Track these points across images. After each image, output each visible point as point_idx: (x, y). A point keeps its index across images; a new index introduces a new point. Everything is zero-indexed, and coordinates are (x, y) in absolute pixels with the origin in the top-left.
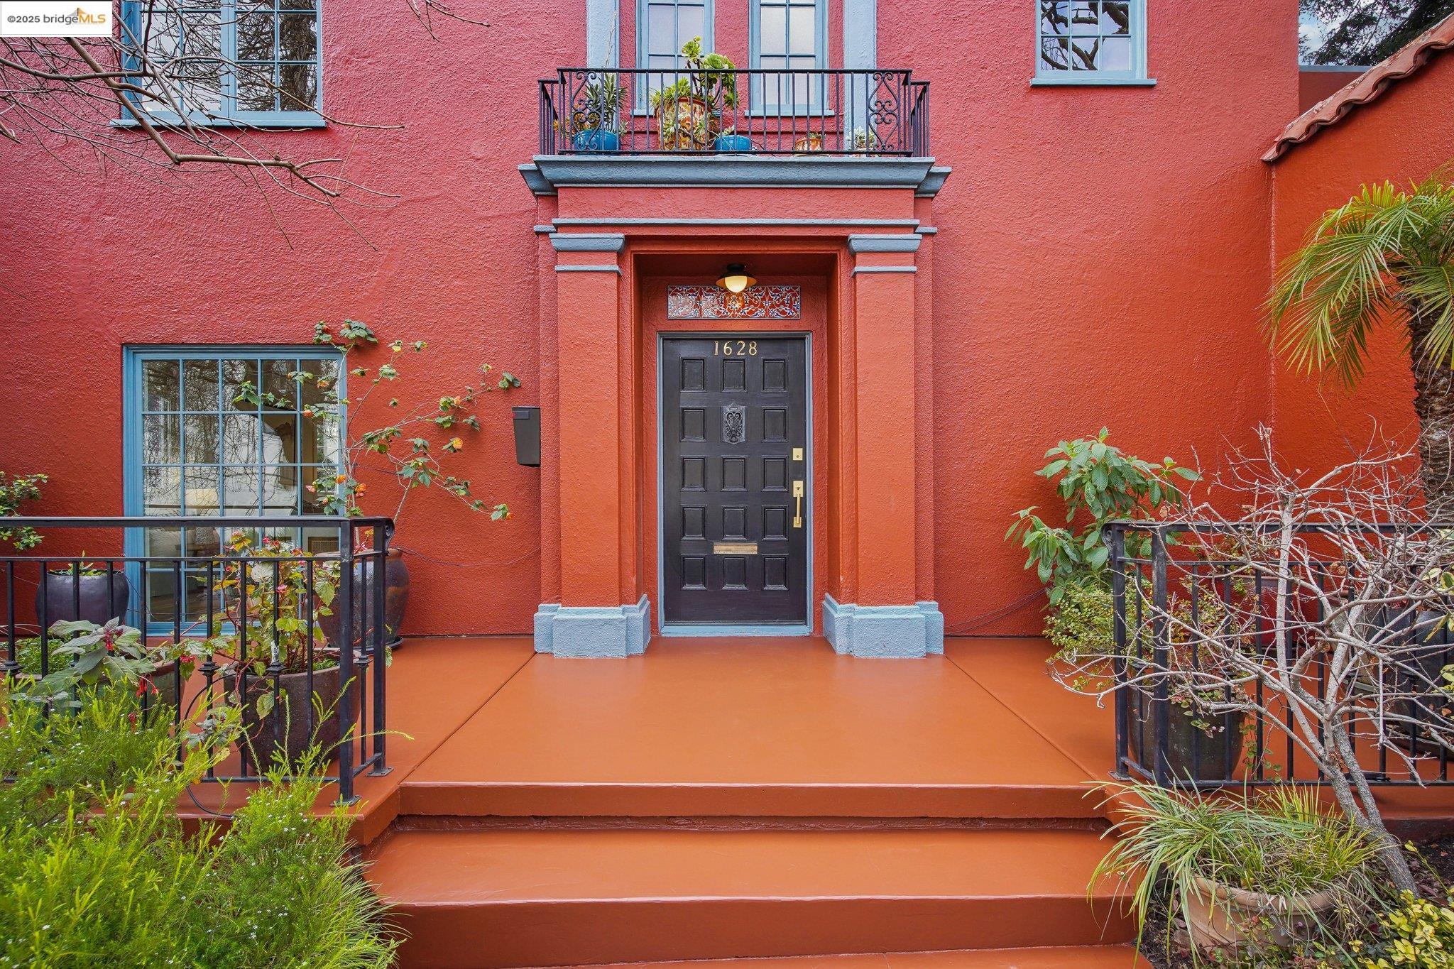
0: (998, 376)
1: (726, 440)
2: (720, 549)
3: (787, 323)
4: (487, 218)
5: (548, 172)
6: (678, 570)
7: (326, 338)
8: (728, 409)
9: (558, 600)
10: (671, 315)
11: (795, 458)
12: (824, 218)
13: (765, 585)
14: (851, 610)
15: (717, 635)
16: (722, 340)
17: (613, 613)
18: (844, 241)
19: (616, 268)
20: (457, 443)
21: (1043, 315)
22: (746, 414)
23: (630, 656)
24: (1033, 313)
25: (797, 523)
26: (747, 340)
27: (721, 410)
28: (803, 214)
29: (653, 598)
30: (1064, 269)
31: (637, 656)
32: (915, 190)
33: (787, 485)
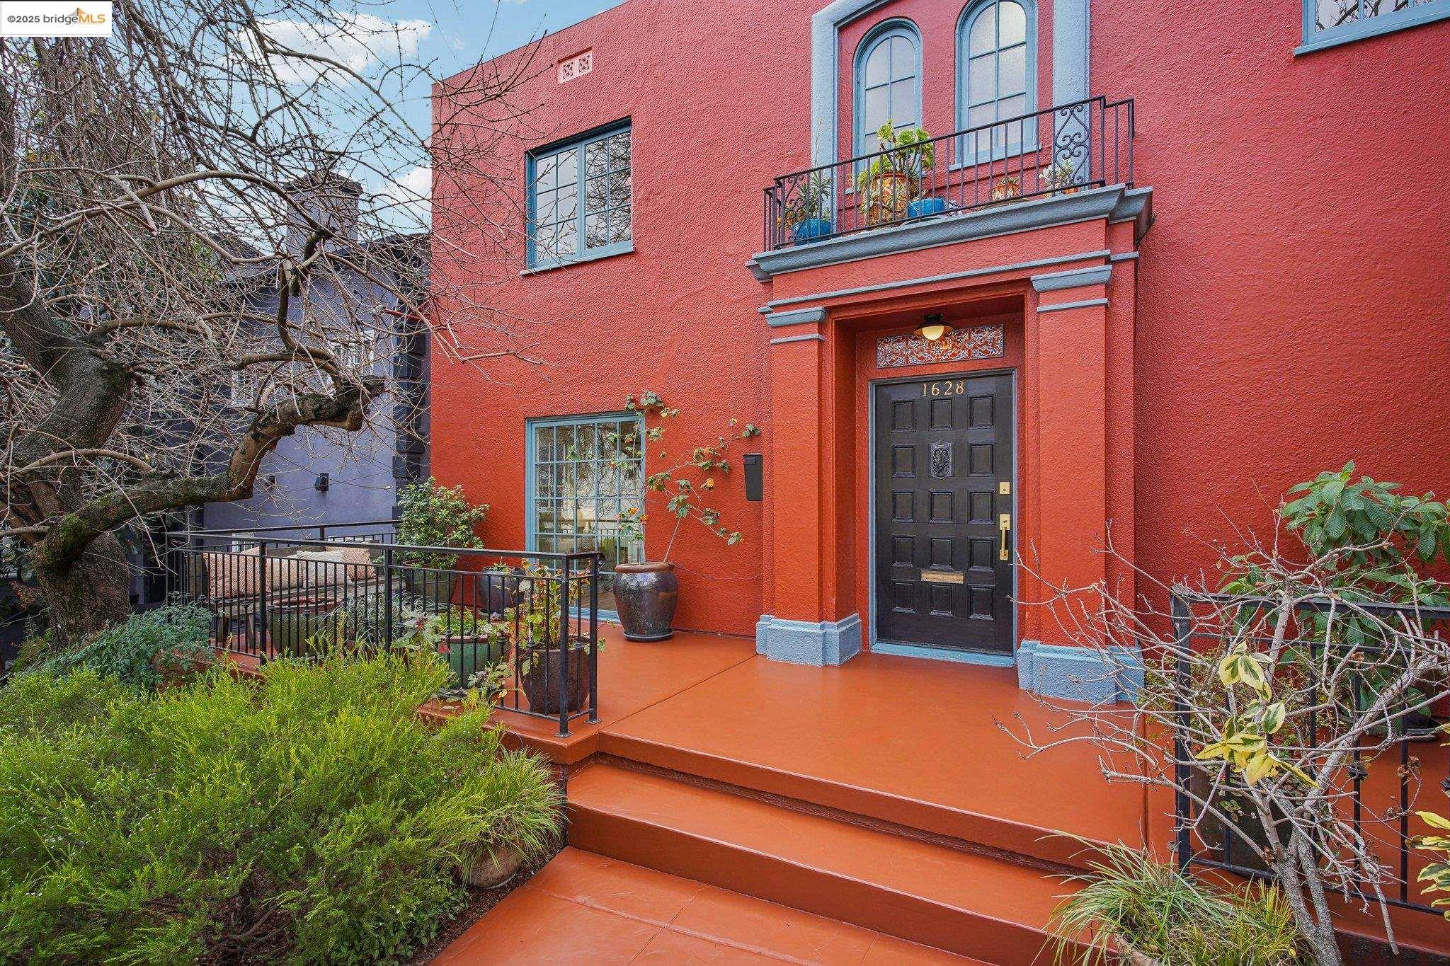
0: (1245, 398)
1: (934, 475)
2: (928, 577)
3: (989, 361)
4: (738, 301)
5: (764, 266)
6: (889, 592)
7: (632, 406)
8: (935, 446)
9: (772, 613)
10: (882, 364)
11: (1002, 492)
12: (1006, 263)
13: (971, 614)
14: (1034, 647)
15: (921, 656)
16: (930, 382)
17: (813, 628)
18: (1028, 282)
19: (816, 336)
20: (710, 482)
21: (1312, 323)
22: (954, 450)
23: (826, 666)
24: (1296, 321)
25: (1003, 556)
26: (955, 379)
27: (929, 448)
28: (984, 263)
29: (864, 616)
30: (1344, 264)
31: (834, 667)
32: (1106, 219)
33: (994, 518)
